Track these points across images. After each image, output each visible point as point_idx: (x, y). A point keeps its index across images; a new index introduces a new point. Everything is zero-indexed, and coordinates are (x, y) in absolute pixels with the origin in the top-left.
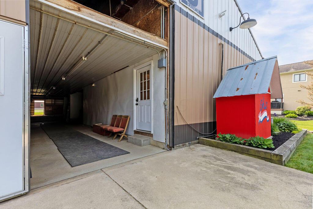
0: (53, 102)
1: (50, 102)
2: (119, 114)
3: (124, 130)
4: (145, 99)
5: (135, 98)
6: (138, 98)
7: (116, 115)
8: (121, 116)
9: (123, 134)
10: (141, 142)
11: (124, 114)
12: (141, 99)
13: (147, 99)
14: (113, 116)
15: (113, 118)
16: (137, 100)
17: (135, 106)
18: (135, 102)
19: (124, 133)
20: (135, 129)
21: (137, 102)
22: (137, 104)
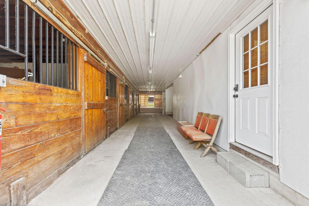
0: (160, 97)
1: (158, 97)
2: (205, 111)
3: (211, 140)
4: (254, 84)
5: (232, 86)
6: (237, 85)
7: (201, 113)
8: (208, 115)
9: (208, 146)
10: (245, 178)
11: (213, 112)
12: (246, 85)
13: (261, 84)
14: (199, 113)
15: (198, 117)
16: (236, 89)
17: (232, 99)
18: (232, 93)
19: (211, 144)
20: (232, 140)
21: (237, 93)
22: (236, 96)
